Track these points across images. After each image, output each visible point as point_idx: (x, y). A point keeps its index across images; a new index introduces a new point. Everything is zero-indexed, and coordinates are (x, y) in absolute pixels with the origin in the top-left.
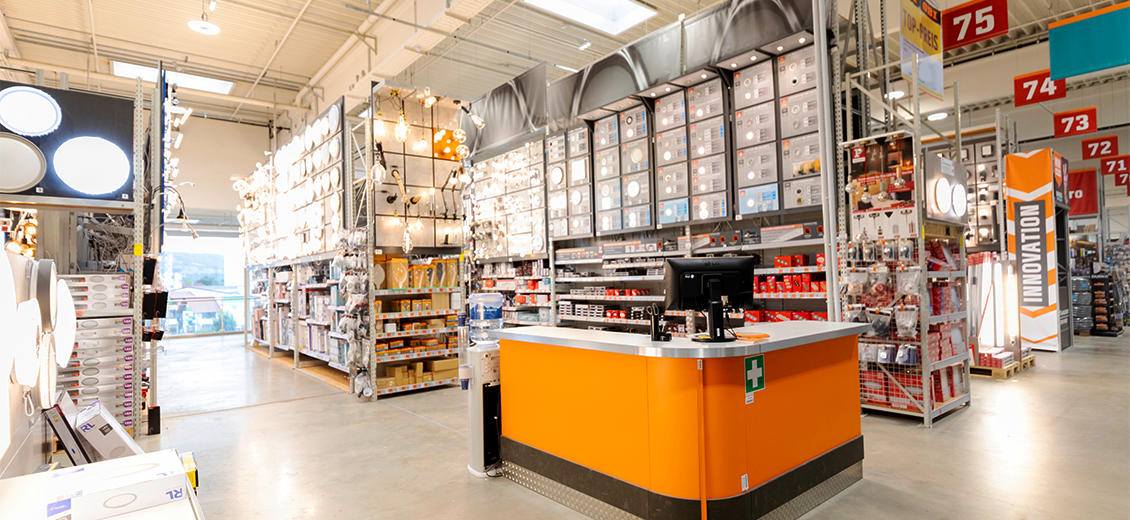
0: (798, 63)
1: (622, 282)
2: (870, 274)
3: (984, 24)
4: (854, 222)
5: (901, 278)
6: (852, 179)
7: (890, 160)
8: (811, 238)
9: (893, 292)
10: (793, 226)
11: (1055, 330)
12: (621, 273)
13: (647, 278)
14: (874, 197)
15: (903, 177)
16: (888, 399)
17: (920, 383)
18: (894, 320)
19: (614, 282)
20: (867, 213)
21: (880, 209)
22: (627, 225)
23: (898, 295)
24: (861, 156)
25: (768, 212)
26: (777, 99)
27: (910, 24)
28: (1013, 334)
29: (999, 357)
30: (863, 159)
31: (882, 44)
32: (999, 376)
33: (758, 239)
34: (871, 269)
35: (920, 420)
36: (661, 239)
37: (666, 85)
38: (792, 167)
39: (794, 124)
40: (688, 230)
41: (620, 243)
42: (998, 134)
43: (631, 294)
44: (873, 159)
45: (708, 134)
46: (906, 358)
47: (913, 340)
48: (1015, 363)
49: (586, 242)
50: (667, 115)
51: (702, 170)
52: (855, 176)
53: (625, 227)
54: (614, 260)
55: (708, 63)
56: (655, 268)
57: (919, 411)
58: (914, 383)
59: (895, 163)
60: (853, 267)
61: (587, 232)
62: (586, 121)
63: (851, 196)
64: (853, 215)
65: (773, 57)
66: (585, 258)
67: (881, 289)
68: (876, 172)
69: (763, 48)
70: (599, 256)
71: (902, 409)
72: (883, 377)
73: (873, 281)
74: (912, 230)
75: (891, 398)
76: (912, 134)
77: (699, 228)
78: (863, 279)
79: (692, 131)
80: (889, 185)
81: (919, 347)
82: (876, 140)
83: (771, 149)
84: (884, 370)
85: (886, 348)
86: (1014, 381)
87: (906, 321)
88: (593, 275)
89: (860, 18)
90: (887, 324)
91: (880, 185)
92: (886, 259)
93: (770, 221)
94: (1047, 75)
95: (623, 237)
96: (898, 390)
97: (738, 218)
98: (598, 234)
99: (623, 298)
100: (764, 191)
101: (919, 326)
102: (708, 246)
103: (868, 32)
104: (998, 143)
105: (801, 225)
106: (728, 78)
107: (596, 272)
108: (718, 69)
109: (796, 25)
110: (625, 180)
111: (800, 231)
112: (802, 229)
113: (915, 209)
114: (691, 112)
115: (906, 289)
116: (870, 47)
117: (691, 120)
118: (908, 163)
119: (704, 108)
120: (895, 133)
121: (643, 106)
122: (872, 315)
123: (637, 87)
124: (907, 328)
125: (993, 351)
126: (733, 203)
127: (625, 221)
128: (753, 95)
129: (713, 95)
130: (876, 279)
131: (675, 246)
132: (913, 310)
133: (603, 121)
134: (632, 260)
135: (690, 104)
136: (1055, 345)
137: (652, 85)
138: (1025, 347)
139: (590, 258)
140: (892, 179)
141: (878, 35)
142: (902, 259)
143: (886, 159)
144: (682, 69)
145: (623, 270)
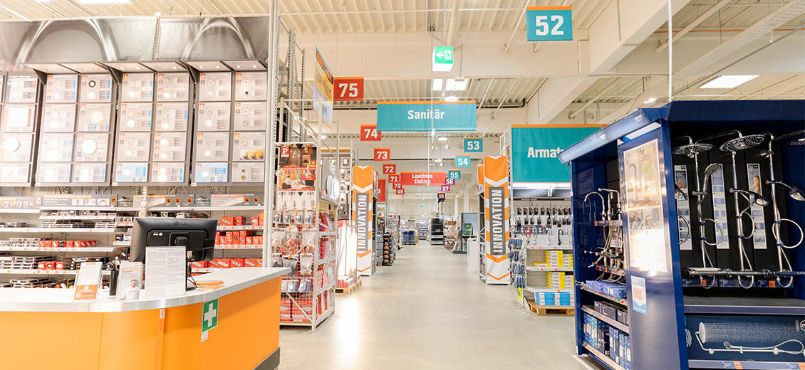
0: (250, 81)
1: (62, 233)
2: (286, 233)
3: (353, 92)
4: (279, 197)
5: (305, 235)
6: (281, 167)
7: (303, 159)
8: (249, 205)
9: (299, 244)
10: (237, 195)
11: (369, 264)
12: (63, 225)
13: (94, 230)
14: (293, 181)
15: (311, 171)
16: (291, 317)
17: (311, 304)
18: (299, 263)
19: (51, 234)
20: (287, 192)
21: (295, 190)
22: (77, 179)
23: (302, 248)
24: (286, 153)
25: (219, 182)
26: (232, 101)
27: (320, 80)
28: (353, 268)
29: (348, 281)
30: (288, 156)
31: (302, 85)
32: (347, 293)
33: (208, 202)
34: (287, 229)
35: (309, 328)
36: (115, 197)
37: (137, 64)
38: (239, 152)
39: (244, 123)
40: (145, 191)
41: (65, 196)
42: (351, 153)
43: (73, 245)
44: (293, 157)
45: (173, 114)
46: (305, 289)
47: (309, 276)
48: (354, 284)
49: (20, 191)
50: (135, 89)
51: (164, 142)
52: (282, 166)
53: (74, 181)
54: (56, 211)
55: (179, 59)
56: (105, 221)
57: (309, 322)
58: (308, 303)
59: (306, 161)
60: (276, 227)
61: (23, 181)
62: (37, 71)
63: (278, 178)
64: (278, 192)
65: (233, 71)
66: (15, 207)
67: (293, 243)
68: (295, 166)
69: (226, 62)
70: (36, 207)
71: (299, 322)
72: (289, 302)
73: (288, 237)
74: (313, 205)
75: (293, 316)
76: (316, 146)
77: (155, 189)
78: (282, 235)
79: (158, 108)
80: (302, 175)
81: (312, 280)
82: (297, 145)
83: (225, 137)
84: (291, 297)
85: (293, 282)
86: (353, 295)
87: (306, 264)
88: (24, 225)
89: (291, 65)
90: (295, 266)
91: (298, 175)
92: (297, 223)
93: (219, 190)
94: (375, 128)
95: (69, 190)
96: (298, 310)
97: (194, 184)
98: (37, 184)
99: (63, 249)
100: (218, 167)
101: (313, 266)
102: (164, 205)
103: (295, 75)
104: (351, 158)
105: (243, 195)
106: (195, 75)
107: (28, 222)
108: (188, 66)
109: (251, 55)
110: (79, 138)
111: (242, 200)
112: (243, 198)
113: (315, 192)
114: (159, 93)
115: (308, 242)
116: (295, 85)
117: (158, 100)
118: (313, 163)
119: (171, 92)
120: (308, 143)
121: (110, 75)
122: (286, 260)
123: (105, 57)
124: (306, 268)
125: (345, 278)
126: (190, 173)
127: (75, 175)
128: (214, 93)
129: (180, 84)
130: (290, 236)
131: (130, 202)
132: (310, 256)
133: (58, 76)
134: (78, 213)
135: (159, 86)
136: (369, 272)
137: (121, 60)
138: (359, 274)
139: (22, 208)
140: (304, 171)
141: (300, 79)
142: (306, 223)
143: (301, 158)
144: (153, 55)
145: (66, 222)
